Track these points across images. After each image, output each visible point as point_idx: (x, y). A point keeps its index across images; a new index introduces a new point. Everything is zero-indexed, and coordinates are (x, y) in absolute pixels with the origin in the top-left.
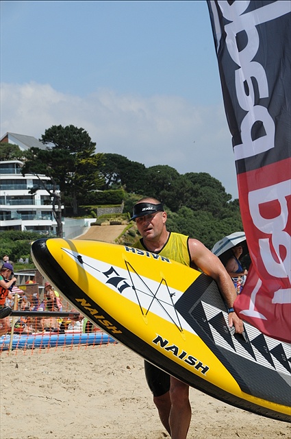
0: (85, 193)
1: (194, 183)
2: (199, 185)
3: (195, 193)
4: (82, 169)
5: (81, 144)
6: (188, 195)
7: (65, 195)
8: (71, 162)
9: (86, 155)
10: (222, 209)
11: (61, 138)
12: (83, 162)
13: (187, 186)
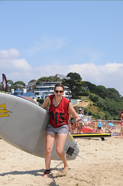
0: (78, 92)
1: (110, 91)
2: (112, 92)
3: (110, 94)
4: (77, 85)
5: (78, 78)
7: (72, 92)
8: (75, 83)
9: (79, 81)
11: (72, 76)
12: (78, 83)
13: (108, 92)
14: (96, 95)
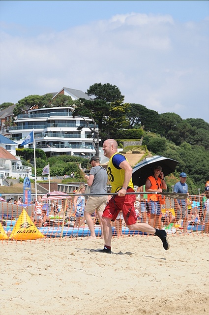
0: (115, 130)
2: (196, 127)
3: (193, 133)
4: (114, 114)
5: (114, 97)
6: (188, 134)
7: (102, 132)
8: (107, 109)
9: (118, 104)
11: (100, 92)
12: (115, 109)
13: (187, 128)
14: (159, 135)
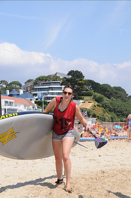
0: (80, 92)
2: (118, 91)
3: (116, 93)
5: (80, 76)
6: (114, 94)
10: (125, 99)
11: (73, 74)
12: (80, 82)
13: (114, 91)
14: (101, 94)
